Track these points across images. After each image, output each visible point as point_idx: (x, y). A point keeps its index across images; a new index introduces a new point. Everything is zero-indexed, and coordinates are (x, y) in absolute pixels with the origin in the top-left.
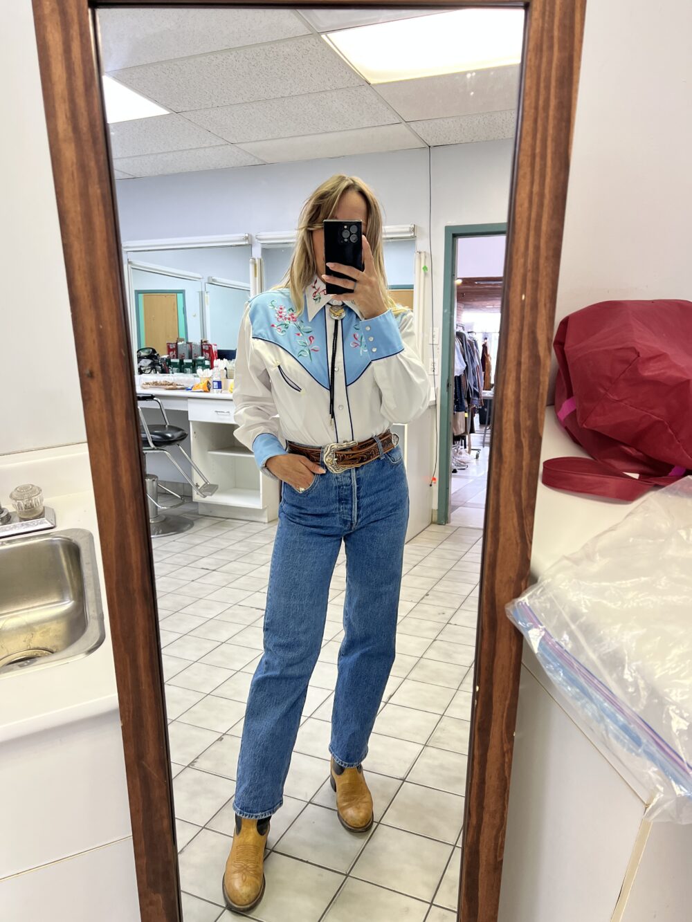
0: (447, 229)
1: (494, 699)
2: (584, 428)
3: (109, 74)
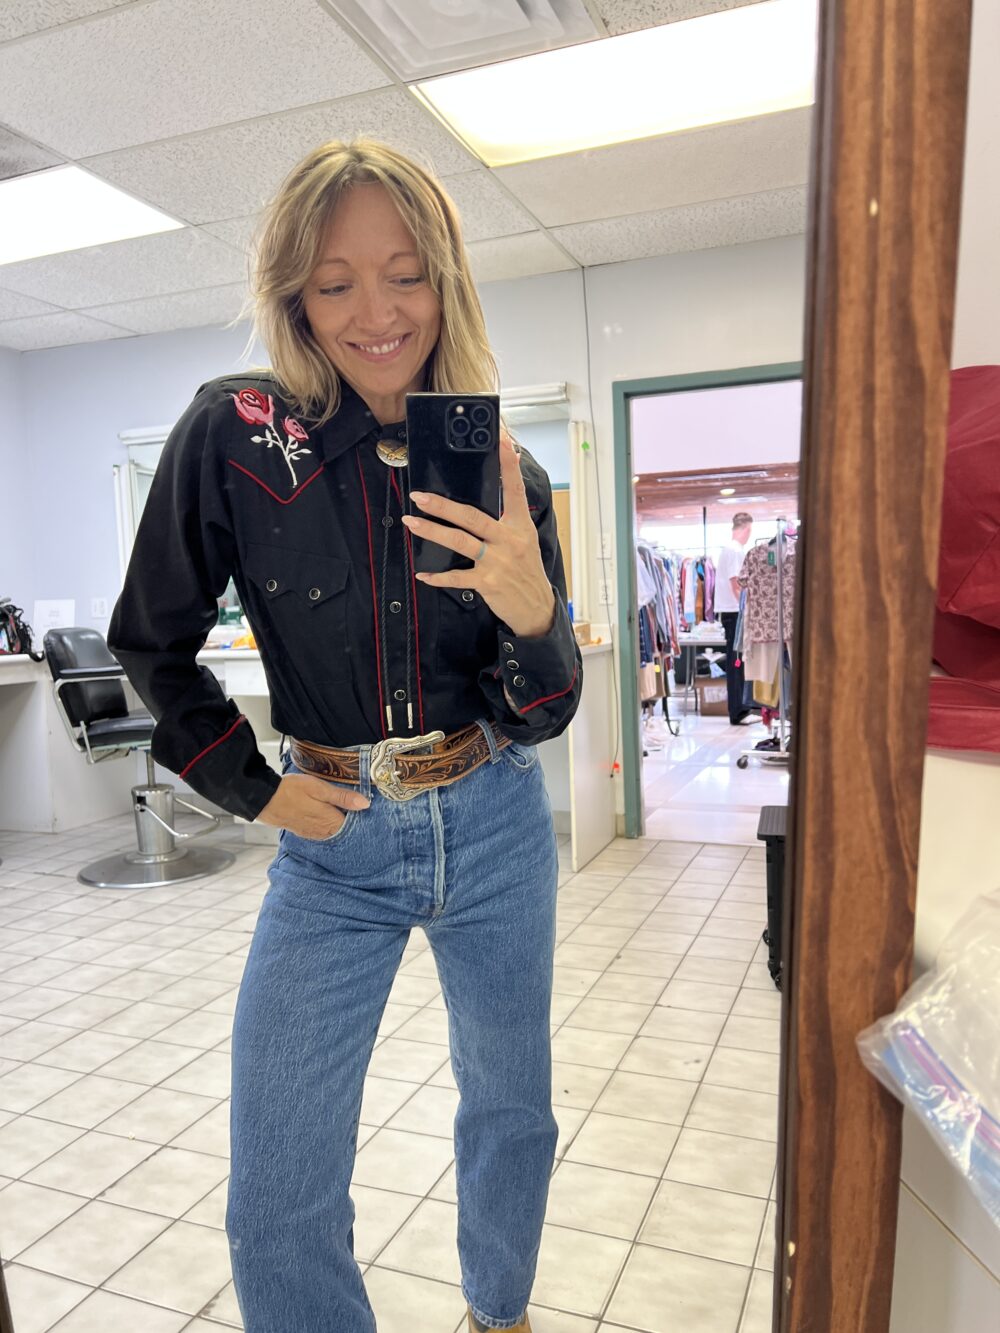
0: (616, 385)
1: (834, 1271)
2: (950, 614)
3: (79, 163)
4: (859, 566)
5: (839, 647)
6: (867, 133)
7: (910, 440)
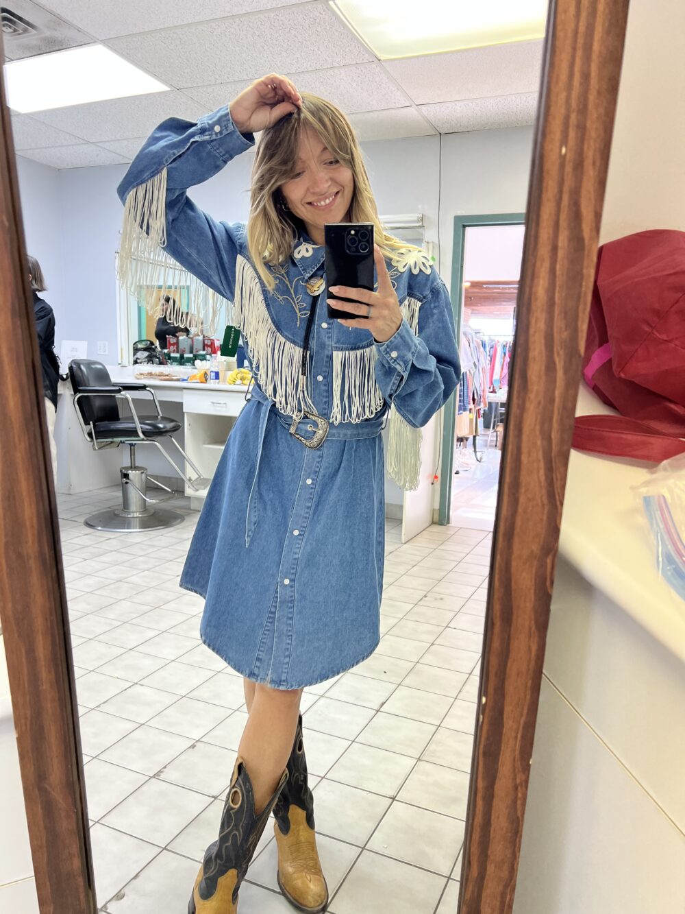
0: (456, 218)
1: (505, 714)
2: (620, 379)
3: (104, 42)
4: (543, 341)
5: (529, 383)
6: (563, 111)
7: (575, 277)
